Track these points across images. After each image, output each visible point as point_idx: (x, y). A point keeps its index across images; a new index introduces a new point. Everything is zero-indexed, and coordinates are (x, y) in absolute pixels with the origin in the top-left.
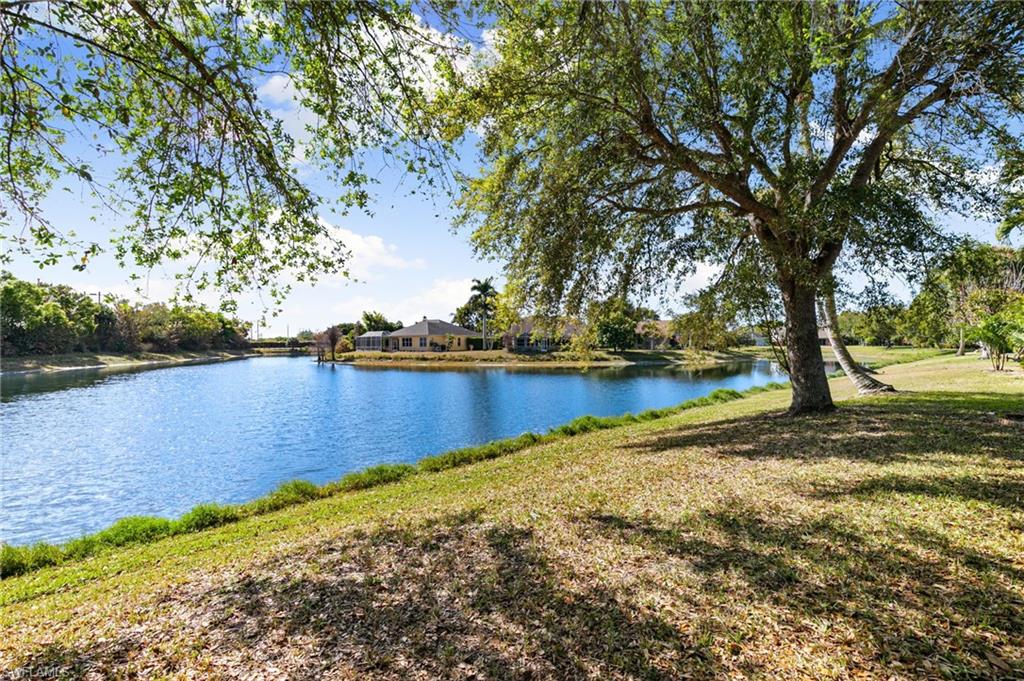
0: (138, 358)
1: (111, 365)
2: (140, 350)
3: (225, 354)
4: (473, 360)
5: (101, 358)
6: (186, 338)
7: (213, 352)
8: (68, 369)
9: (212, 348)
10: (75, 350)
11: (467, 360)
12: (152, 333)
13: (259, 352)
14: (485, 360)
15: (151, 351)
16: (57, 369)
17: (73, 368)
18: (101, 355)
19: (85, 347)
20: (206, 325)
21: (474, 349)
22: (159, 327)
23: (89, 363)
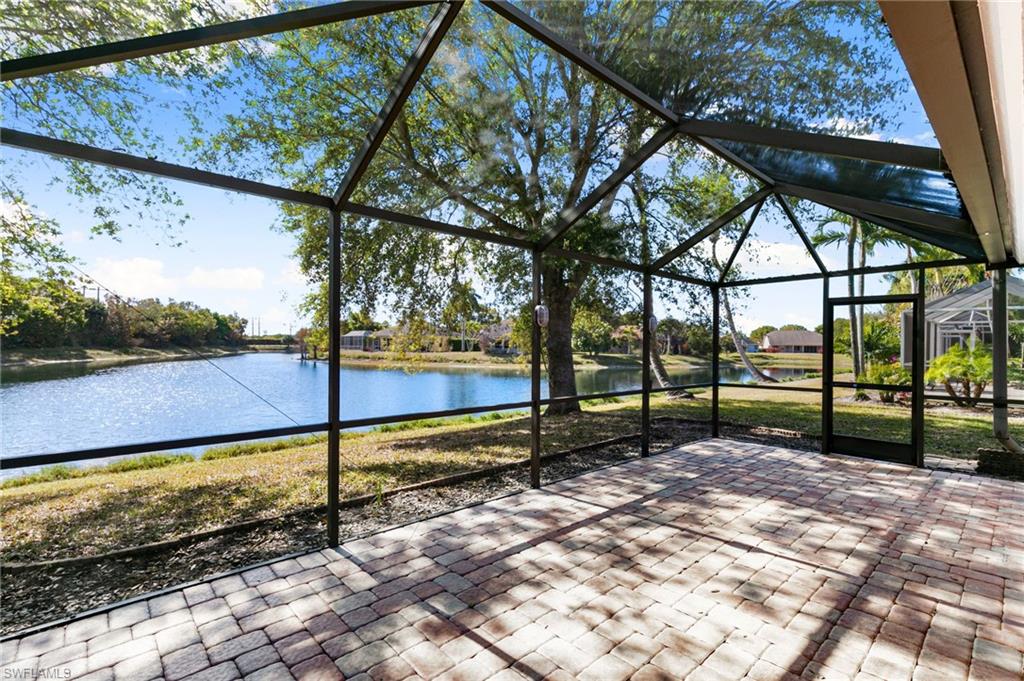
0: (127, 353)
1: (98, 359)
2: (131, 346)
3: (219, 350)
4: (447, 361)
5: (89, 352)
6: (178, 334)
7: (205, 348)
8: (53, 362)
9: (205, 345)
10: (64, 344)
11: (441, 361)
12: (144, 329)
13: (254, 349)
14: (459, 361)
15: (141, 346)
16: (42, 362)
17: (59, 362)
18: (90, 349)
19: (74, 341)
20: (199, 322)
21: (453, 350)
22: (151, 323)
23: (76, 357)
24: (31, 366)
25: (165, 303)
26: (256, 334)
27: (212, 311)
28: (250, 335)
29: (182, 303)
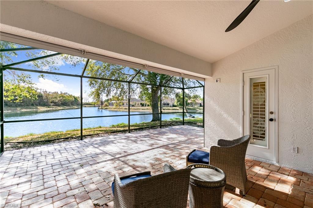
0: (49, 107)
1: (41, 109)
2: (50, 105)
3: (75, 107)
4: (140, 109)
5: (39, 107)
6: (63, 102)
7: (71, 106)
8: (28, 110)
10: (32, 105)
11: (138, 109)
12: (54, 101)
13: (85, 106)
14: (143, 109)
15: (53, 105)
16: (26, 110)
17: (30, 110)
18: (39, 106)
19: (34, 104)
20: (69, 98)
21: (142, 106)
22: (56, 99)
23: (35, 109)
24: (23, 111)
25: (59, 93)
26: (86, 102)
27: (73, 95)
28: (84, 102)
29: (64, 93)
